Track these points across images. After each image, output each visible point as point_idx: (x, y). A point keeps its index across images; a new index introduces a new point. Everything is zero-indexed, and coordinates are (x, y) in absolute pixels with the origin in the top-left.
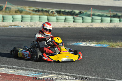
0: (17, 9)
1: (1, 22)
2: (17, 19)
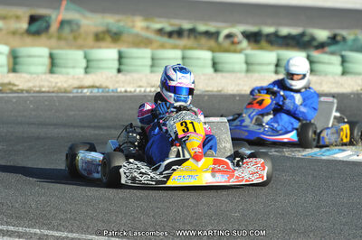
0: (101, 29)
1: (45, 73)
2: (103, 64)
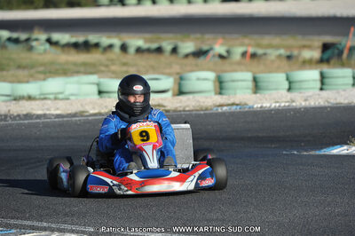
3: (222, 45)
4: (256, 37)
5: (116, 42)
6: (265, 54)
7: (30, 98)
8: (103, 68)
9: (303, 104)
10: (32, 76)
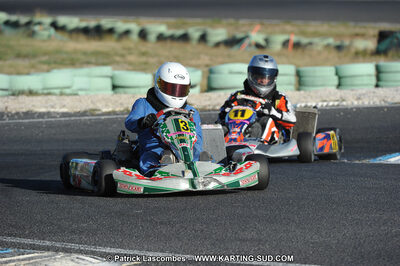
3: (259, 32)
4: (299, 23)
5: (134, 27)
6: (310, 44)
7: (31, 93)
8: (118, 59)
9: (356, 103)
10: (33, 67)
